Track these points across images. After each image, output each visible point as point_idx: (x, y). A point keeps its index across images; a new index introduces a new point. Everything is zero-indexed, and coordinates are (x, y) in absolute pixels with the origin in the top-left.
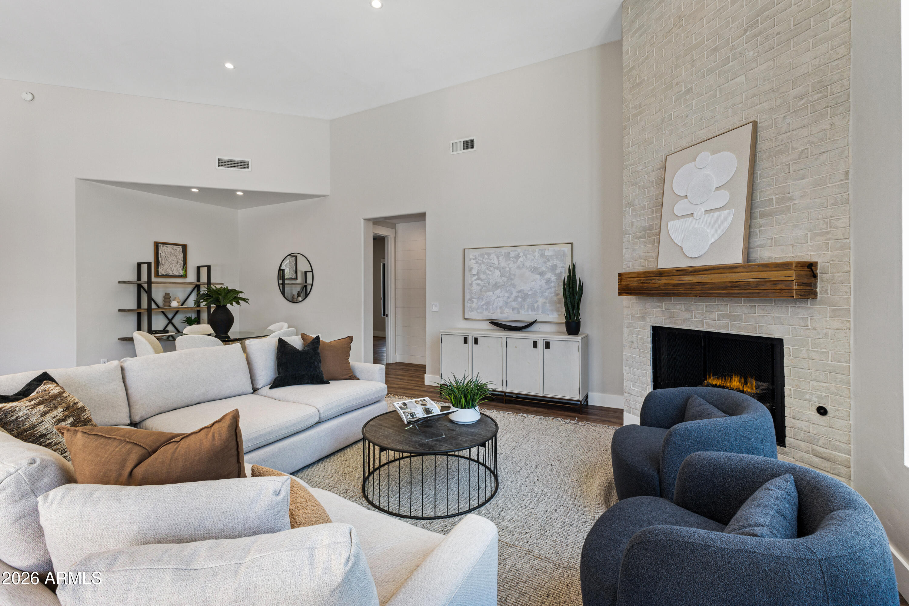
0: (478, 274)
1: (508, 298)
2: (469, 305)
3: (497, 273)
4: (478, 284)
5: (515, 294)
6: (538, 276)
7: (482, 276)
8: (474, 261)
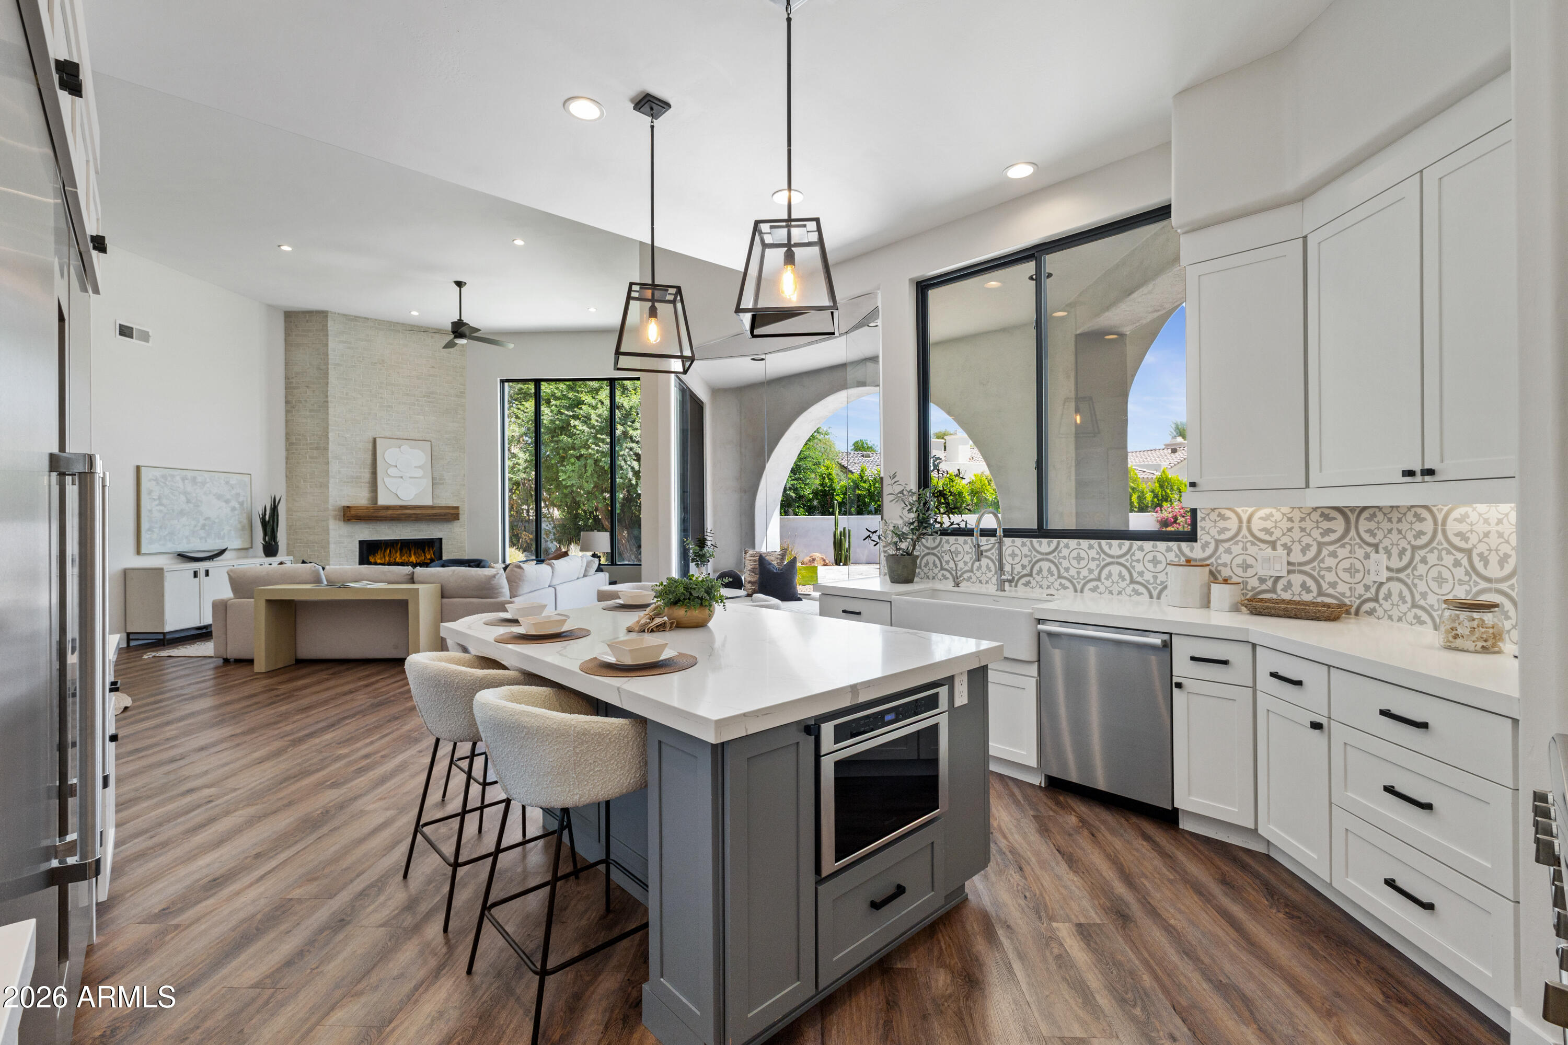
0: (160, 498)
1: (195, 526)
2: (148, 536)
3: (183, 498)
4: (160, 511)
5: (202, 522)
6: (224, 504)
7: (165, 501)
8: (154, 483)
